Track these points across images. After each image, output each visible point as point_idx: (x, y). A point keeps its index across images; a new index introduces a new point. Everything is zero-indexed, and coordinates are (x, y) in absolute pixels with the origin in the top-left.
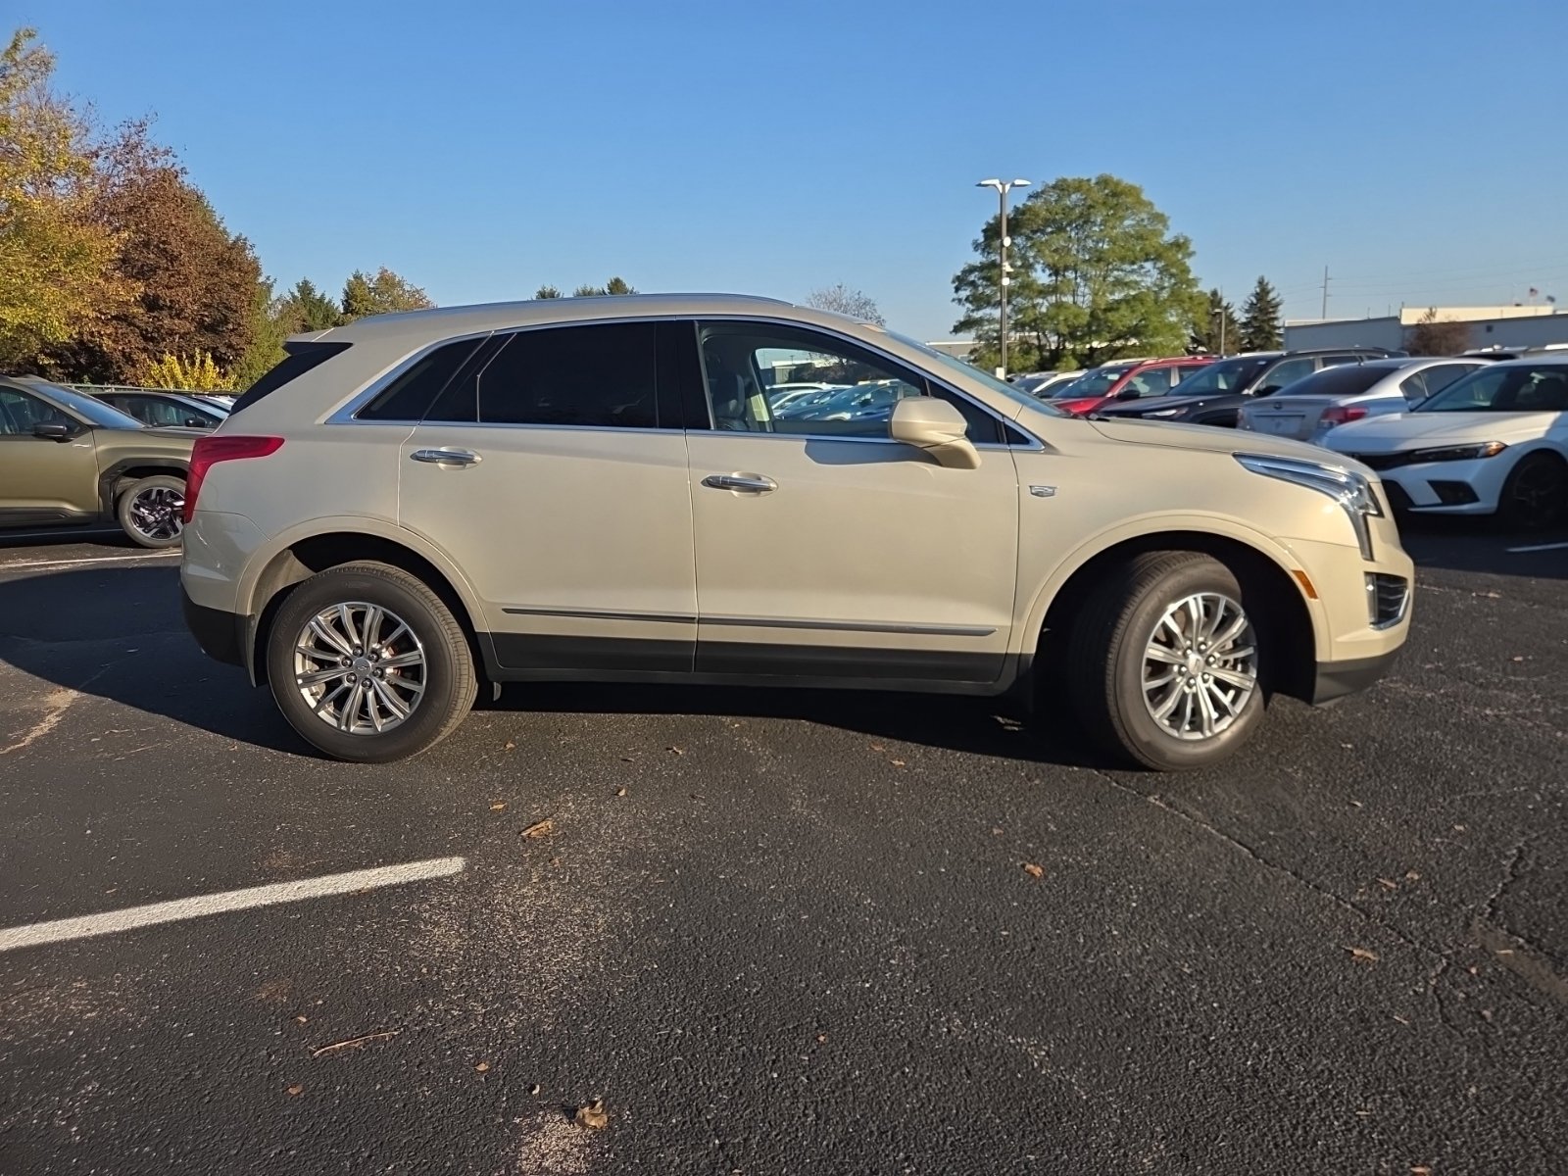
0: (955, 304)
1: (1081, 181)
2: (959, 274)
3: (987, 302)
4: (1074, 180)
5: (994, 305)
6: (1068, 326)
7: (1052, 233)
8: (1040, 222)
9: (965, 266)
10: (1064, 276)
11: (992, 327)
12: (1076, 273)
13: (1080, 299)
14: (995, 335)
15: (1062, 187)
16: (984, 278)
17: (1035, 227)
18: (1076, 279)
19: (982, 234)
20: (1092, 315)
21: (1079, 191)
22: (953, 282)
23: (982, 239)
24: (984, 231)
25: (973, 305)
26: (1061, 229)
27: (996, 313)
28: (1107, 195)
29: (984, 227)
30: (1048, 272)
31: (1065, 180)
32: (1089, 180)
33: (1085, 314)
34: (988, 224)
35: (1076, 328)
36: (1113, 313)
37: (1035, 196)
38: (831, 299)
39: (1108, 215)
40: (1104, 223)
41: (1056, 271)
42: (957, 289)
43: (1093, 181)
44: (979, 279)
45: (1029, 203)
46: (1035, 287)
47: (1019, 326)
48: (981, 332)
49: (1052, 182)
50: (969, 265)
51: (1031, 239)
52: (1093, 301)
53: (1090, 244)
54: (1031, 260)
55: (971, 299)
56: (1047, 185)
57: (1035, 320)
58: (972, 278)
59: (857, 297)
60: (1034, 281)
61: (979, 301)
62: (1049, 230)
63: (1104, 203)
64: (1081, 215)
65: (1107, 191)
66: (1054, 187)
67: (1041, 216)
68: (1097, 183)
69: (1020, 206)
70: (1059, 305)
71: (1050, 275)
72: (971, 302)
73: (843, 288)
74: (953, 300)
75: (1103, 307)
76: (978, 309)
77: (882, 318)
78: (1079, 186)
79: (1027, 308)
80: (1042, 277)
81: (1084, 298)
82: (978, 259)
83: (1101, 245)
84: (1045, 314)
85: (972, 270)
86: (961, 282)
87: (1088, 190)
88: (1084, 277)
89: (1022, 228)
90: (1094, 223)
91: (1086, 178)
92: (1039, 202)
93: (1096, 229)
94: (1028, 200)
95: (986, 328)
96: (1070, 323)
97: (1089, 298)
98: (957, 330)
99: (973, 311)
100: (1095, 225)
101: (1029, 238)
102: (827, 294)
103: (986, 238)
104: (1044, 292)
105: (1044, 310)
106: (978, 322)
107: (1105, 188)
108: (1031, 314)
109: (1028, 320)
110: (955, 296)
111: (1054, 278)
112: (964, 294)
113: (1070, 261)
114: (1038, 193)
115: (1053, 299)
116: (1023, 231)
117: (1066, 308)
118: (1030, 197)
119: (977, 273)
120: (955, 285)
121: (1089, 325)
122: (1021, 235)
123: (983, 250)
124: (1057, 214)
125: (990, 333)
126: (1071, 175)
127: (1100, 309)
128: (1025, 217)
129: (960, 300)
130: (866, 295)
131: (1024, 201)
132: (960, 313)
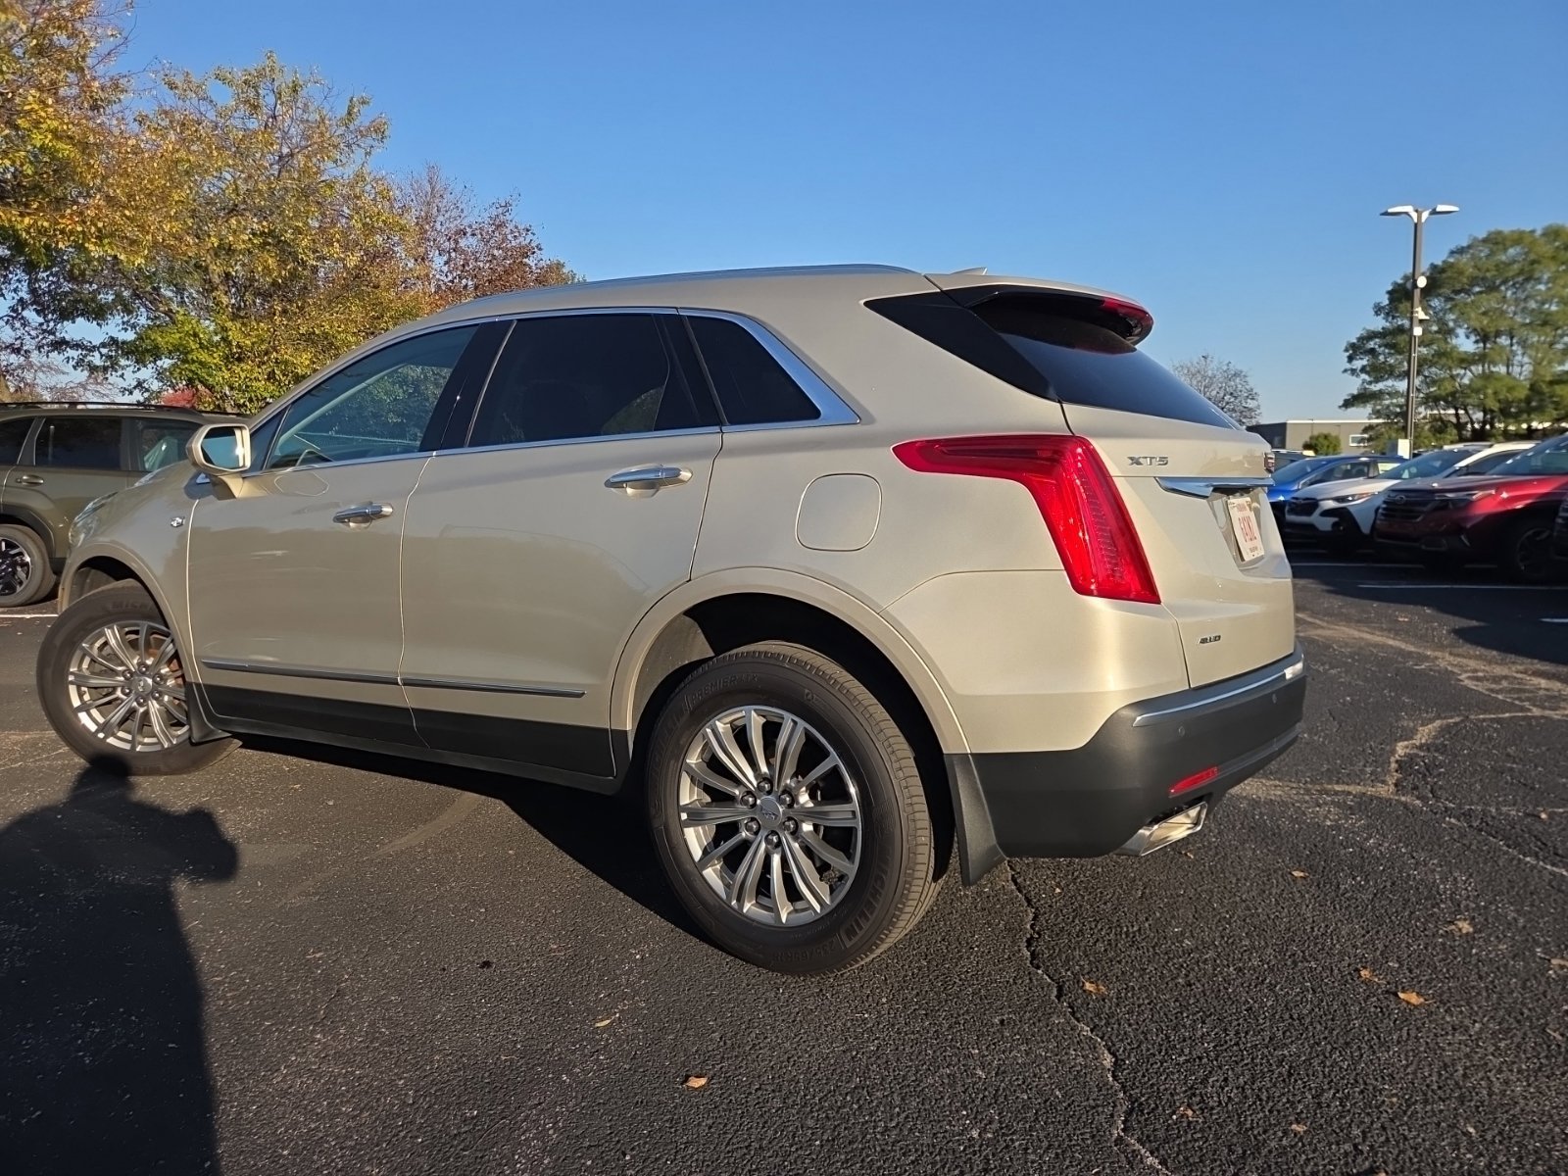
0: (1347, 375)
1: (1522, 233)
2: (1355, 341)
3: (1390, 372)
4: (1513, 232)
5: (1398, 376)
6: (1499, 401)
7: (1481, 293)
8: (1465, 280)
9: (1364, 333)
10: (1495, 342)
11: (1395, 401)
12: (1512, 338)
13: (1516, 370)
14: (1398, 410)
15: (1496, 241)
16: (1386, 346)
17: (1458, 287)
18: (1512, 345)
19: (1387, 296)
20: (1532, 388)
21: (1518, 244)
22: (1346, 350)
23: (1385, 301)
24: (1389, 292)
25: (1370, 376)
26: (1492, 288)
27: (1402, 385)
28: (1558, 248)
29: (1390, 288)
30: (1473, 338)
31: (1499, 233)
32: (1533, 232)
33: (1523, 387)
34: (1395, 283)
35: (1509, 404)
36: (1562, 386)
37: (1461, 251)
38: (1193, 370)
39: (1558, 271)
40: (1552, 280)
41: (1484, 337)
42: (1350, 359)
43: (1539, 232)
44: (1380, 346)
45: (1452, 260)
46: (1455, 354)
47: (1431, 400)
48: (1378, 407)
49: (1482, 235)
50: (1368, 331)
51: (1452, 299)
52: (1534, 372)
53: (1533, 305)
54: (1451, 324)
55: (1368, 369)
56: (1475, 239)
57: (1453, 394)
58: (1371, 344)
59: (1225, 368)
60: (1455, 347)
61: (1378, 371)
62: (1477, 289)
63: (1554, 258)
64: (1521, 272)
65: (1557, 244)
66: (1485, 241)
67: (1467, 273)
68: (1544, 235)
69: (1439, 263)
70: (1487, 377)
71: (1476, 342)
72: (1367, 373)
73: (1209, 359)
74: (1345, 371)
75: (1548, 379)
76: (1377, 381)
77: (1254, 391)
78: (1519, 238)
79: (1444, 379)
80: (1466, 344)
81: (1522, 368)
82: (1379, 323)
83: (1547, 306)
84: (1469, 387)
85: (1372, 335)
86: (1355, 350)
87: (1531, 243)
88: (1523, 344)
89: (1440, 287)
90: (1539, 281)
91: (1528, 229)
92: (1465, 258)
93: (1542, 287)
94: (1449, 257)
95: (1387, 402)
96: (1501, 397)
97: (1528, 369)
98: (1347, 404)
99: (1370, 383)
100: (1540, 283)
101: (1448, 299)
102: (1189, 365)
103: (1391, 300)
104: (1466, 361)
105: (1466, 381)
106: (1376, 396)
107: (1555, 240)
108: (1448, 387)
109: (1443, 394)
110: (1348, 366)
111: (1481, 345)
112: (1358, 364)
113: (1503, 326)
114: (1463, 248)
115: (1478, 369)
116: (1442, 291)
117: (1496, 379)
118: (1452, 253)
119: (1377, 340)
120: (1348, 354)
121: (1528, 400)
122: (1438, 295)
123: (1387, 314)
124: (1488, 270)
125: (1391, 408)
126: (1506, 227)
127: (1544, 381)
128: (1444, 275)
129: (1353, 371)
130: (1237, 365)
131: (1444, 258)
132: (1354, 385)
